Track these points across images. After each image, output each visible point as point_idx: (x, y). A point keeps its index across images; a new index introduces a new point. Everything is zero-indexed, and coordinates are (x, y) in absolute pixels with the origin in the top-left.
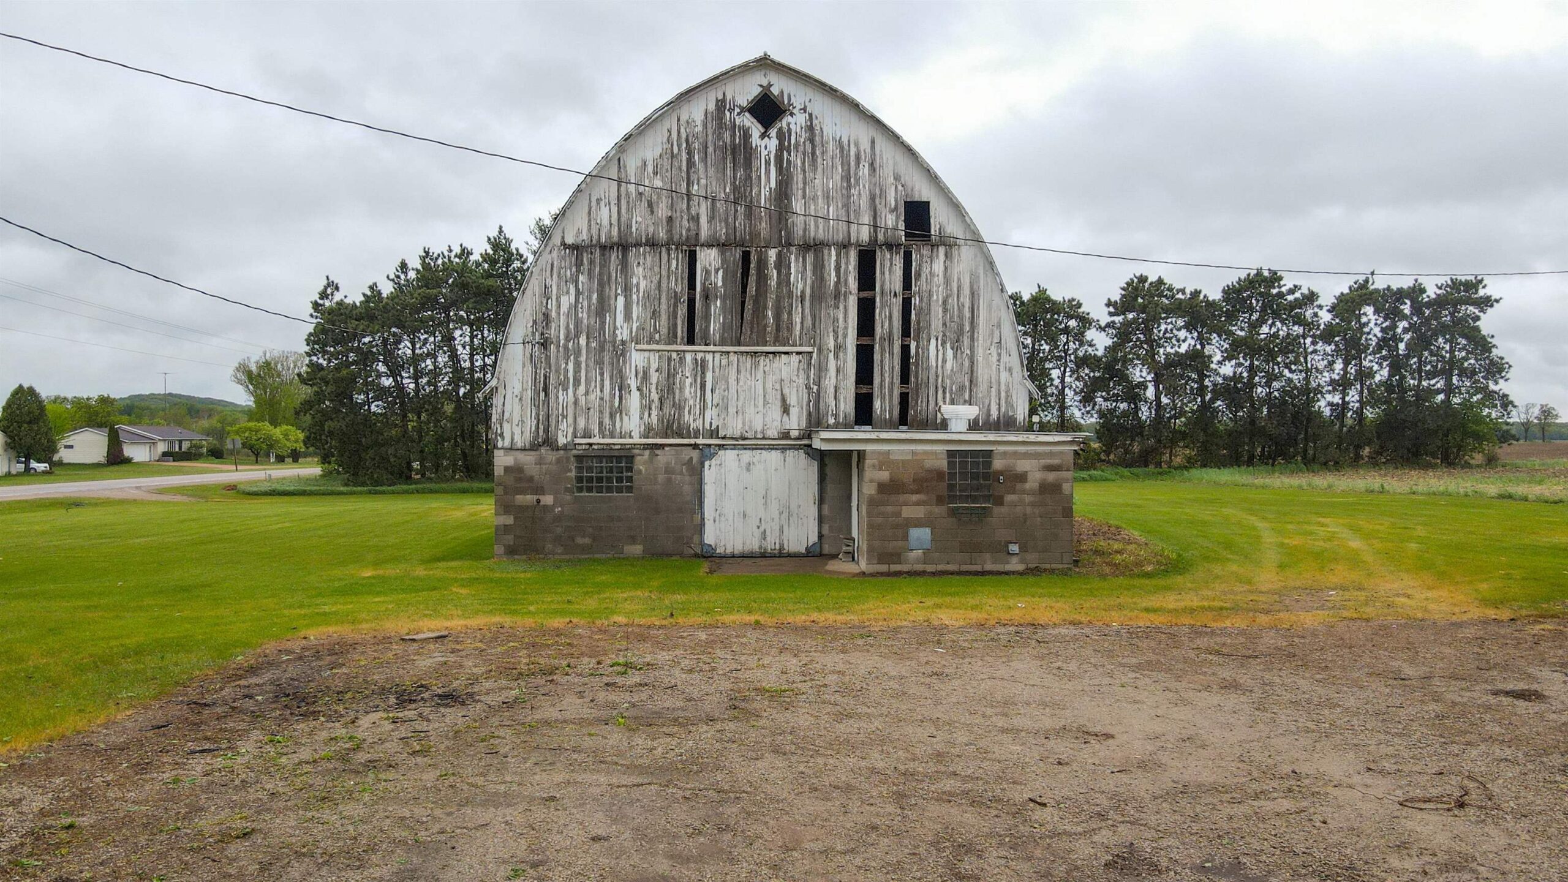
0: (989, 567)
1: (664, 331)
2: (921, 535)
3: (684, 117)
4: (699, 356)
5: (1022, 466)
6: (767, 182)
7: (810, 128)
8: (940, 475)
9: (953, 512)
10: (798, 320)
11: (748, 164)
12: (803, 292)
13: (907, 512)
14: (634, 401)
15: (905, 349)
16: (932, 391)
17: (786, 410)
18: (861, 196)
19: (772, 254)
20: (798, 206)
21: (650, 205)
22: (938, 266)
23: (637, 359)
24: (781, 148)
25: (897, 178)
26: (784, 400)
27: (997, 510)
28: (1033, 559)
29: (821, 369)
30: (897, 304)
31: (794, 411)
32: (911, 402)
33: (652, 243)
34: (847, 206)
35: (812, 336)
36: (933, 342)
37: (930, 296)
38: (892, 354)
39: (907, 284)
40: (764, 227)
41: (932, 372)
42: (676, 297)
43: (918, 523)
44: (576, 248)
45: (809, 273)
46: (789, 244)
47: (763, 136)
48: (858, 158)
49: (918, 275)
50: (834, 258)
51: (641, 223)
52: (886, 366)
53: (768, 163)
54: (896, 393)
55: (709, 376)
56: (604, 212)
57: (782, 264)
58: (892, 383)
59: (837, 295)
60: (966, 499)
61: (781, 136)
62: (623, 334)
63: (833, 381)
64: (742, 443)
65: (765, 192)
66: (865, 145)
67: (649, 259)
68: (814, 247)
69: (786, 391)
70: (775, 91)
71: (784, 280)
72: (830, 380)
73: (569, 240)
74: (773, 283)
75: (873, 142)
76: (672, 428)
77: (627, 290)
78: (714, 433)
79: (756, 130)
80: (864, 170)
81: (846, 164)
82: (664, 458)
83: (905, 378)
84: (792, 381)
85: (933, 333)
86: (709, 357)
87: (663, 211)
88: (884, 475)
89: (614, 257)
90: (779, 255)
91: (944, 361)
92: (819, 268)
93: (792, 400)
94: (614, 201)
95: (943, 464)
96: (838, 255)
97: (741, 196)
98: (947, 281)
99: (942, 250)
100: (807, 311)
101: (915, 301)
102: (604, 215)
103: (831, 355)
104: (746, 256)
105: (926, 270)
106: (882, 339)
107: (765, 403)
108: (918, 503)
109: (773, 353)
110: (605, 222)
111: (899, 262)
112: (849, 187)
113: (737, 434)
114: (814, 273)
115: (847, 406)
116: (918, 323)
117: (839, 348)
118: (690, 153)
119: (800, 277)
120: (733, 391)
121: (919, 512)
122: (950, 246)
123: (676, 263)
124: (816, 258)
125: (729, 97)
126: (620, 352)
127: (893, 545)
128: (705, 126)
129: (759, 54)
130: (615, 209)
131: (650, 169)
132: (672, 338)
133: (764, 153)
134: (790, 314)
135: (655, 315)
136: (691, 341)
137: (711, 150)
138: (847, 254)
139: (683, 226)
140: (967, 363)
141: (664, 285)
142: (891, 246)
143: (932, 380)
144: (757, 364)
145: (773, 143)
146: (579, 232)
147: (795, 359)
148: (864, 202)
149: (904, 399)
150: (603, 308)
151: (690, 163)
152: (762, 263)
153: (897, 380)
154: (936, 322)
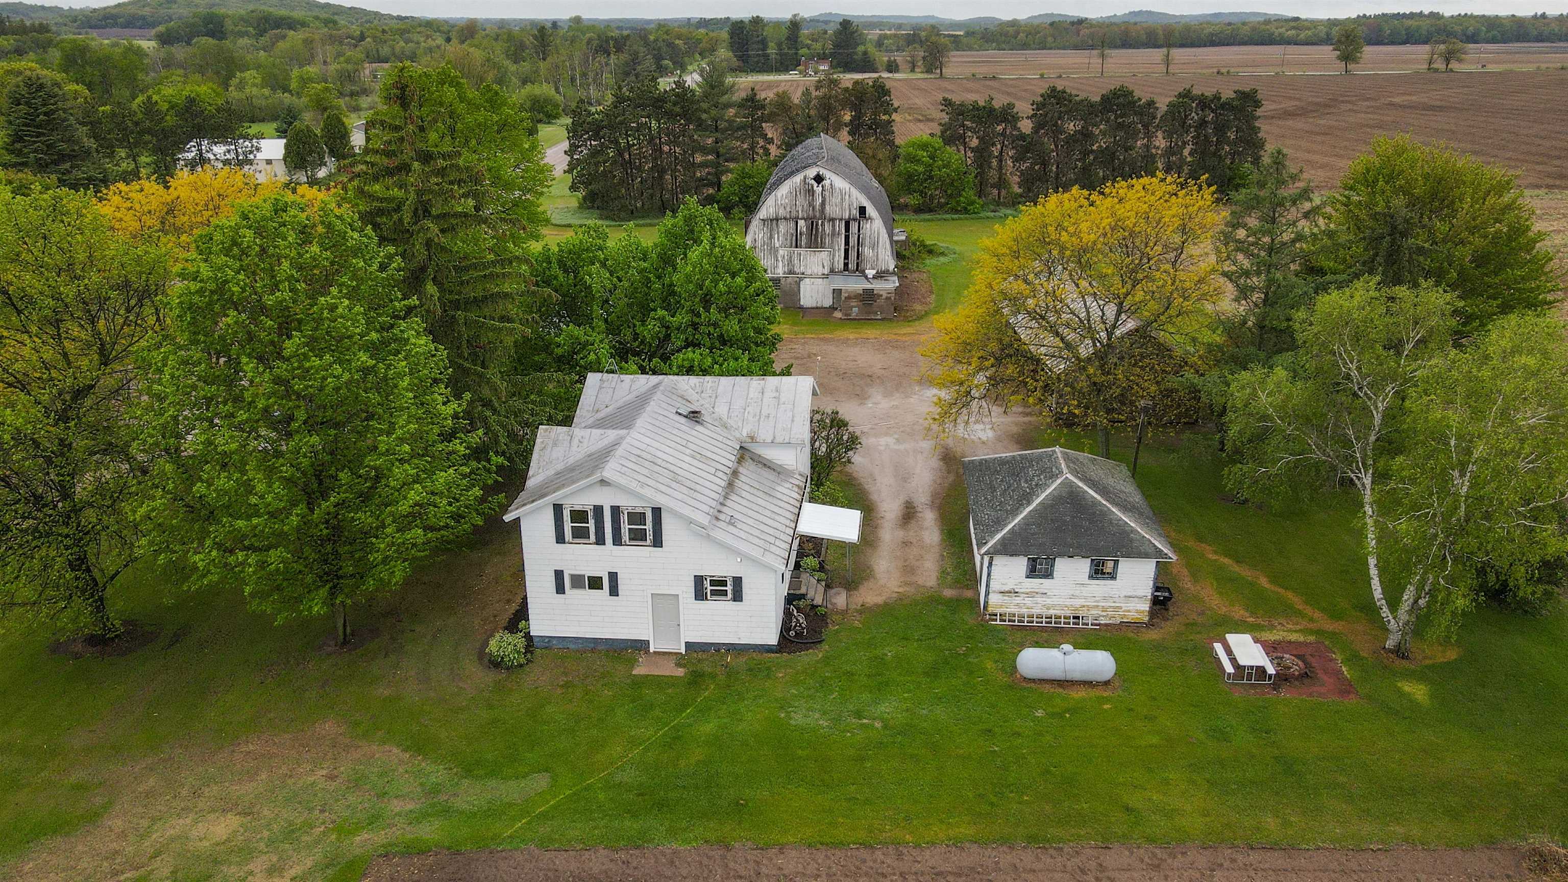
0: (872, 318)
1: (789, 244)
2: (855, 310)
4: (799, 251)
5: (881, 293)
6: (819, 201)
7: (831, 184)
8: (860, 295)
9: (863, 306)
10: (828, 241)
11: (813, 195)
12: (829, 233)
13: (852, 304)
14: (780, 264)
15: (858, 251)
16: (866, 263)
17: (824, 267)
18: (846, 205)
19: (820, 222)
20: (827, 208)
21: (784, 207)
22: (868, 226)
23: (781, 252)
24: (822, 190)
25: (857, 200)
26: (823, 264)
27: (876, 305)
28: (884, 316)
29: (834, 256)
30: (856, 237)
31: (826, 268)
32: (860, 267)
33: (785, 219)
34: (842, 208)
35: (832, 246)
36: (866, 247)
37: (866, 234)
38: (854, 251)
39: (859, 231)
40: (818, 214)
41: (866, 257)
42: (792, 235)
44: (763, 220)
45: (831, 227)
46: (825, 219)
47: (817, 187)
48: (845, 194)
49: (862, 228)
50: (838, 223)
51: (782, 213)
52: (853, 255)
53: (819, 195)
54: (855, 263)
55: (802, 257)
56: (771, 208)
57: (823, 225)
58: (854, 260)
59: (839, 234)
60: (867, 301)
61: (822, 186)
62: (777, 245)
64: (811, 276)
65: (818, 204)
66: (847, 190)
67: (784, 223)
68: (832, 220)
69: (824, 262)
70: (821, 173)
71: (823, 230)
72: (836, 259)
73: (761, 217)
74: (820, 230)
75: (850, 189)
76: (790, 272)
77: (778, 233)
78: (803, 274)
79: (815, 185)
80: (847, 197)
81: (842, 195)
82: (789, 280)
83: (858, 258)
84: (825, 259)
85: (866, 245)
86: (802, 252)
87: (788, 209)
88: (847, 295)
89: (775, 222)
90: (822, 222)
91: (869, 253)
92: (834, 226)
93: (825, 264)
94: (774, 206)
95: (862, 292)
97: (811, 204)
98: (870, 230)
99: (869, 221)
100: (830, 239)
101: (861, 236)
102: (771, 210)
103: (837, 251)
104: (812, 222)
105: (864, 227)
106: (852, 247)
107: (818, 265)
108: (855, 305)
109: (820, 251)
110: (771, 212)
111: (857, 224)
112: (843, 202)
113: (810, 274)
115: (841, 266)
116: (862, 242)
117: (839, 249)
118: (796, 192)
119: (828, 228)
120: (809, 262)
122: (872, 220)
123: (792, 224)
124: (832, 223)
125: (807, 174)
126: (776, 250)
127: (848, 312)
128: (800, 183)
130: (774, 208)
131: (784, 196)
132: (791, 246)
133: (818, 192)
134: (825, 240)
135: (786, 240)
136: (797, 247)
137: (802, 190)
138: (842, 222)
139: (794, 214)
140: (876, 254)
141: (788, 230)
142: (855, 220)
143: (866, 261)
144: (815, 254)
145: (820, 189)
146: (764, 215)
147: (826, 252)
148: (847, 207)
149: (858, 267)
150: (771, 237)
151: (796, 194)
152: (817, 225)
154: (867, 243)
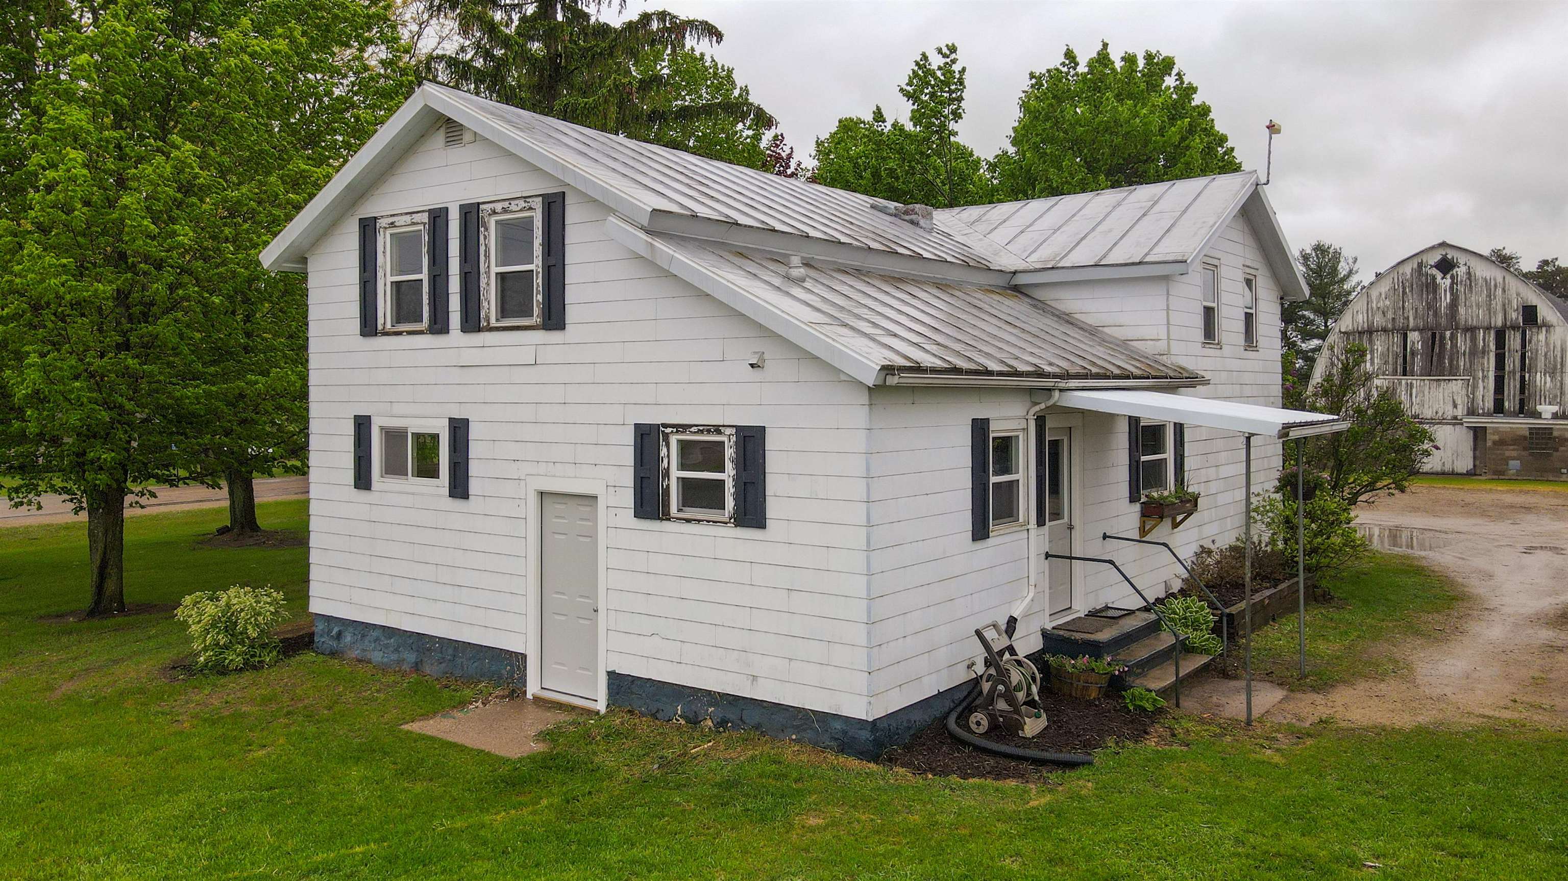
0: (1551, 478)
1: (1391, 370)
2: (1515, 464)
3: (1401, 272)
4: (1409, 381)
6: (1446, 300)
7: (1469, 273)
8: (1525, 438)
9: (1531, 454)
10: (1462, 364)
11: (1435, 292)
12: (1465, 351)
13: (1507, 453)
15: (1523, 378)
16: (1538, 398)
17: (1455, 406)
18: (1497, 304)
19: (1448, 333)
20: (1462, 310)
21: (1383, 313)
22: (1542, 337)
23: (1376, 384)
24: (1452, 284)
25: (1518, 294)
26: (1454, 401)
27: (1555, 453)
29: (1475, 387)
30: (1518, 356)
31: (1460, 407)
32: (1526, 403)
33: (1385, 330)
34: (1489, 310)
35: (1470, 371)
36: (1539, 374)
37: (1537, 350)
38: (1514, 379)
39: (1524, 346)
40: (1443, 321)
41: (1538, 388)
42: (1397, 355)
43: (1514, 459)
44: (1344, 333)
45: (1468, 341)
46: (1457, 329)
47: (1443, 278)
48: (1496, 286)
49: (1530, 342)
50: (1482, 334)
51: (1379, 321)
52: (1512, 387)
53: (1445, 291)
54: (1517, 398)
55: (1414, 390)
56: (1360, 316)
57: (1453, 337)
58: (1515, 394)
59: (1483, 352)
60: (1536, 449)
61: (1452, 277)
62: (1369, 372)
63: (1482, 393)
65: (1444, 304)
66: (1500, 280)
67: (1383, 337)
68: (1471, 330)
69: (1455, 398)
70: (1449, 257)
71: (1454, 345)
72: (1480, 393)
73: (1343, 330)
74: (1449, 347)
75: (1504, 278)
77: (1372, 352)
78: (1416, 416)
79: (1439, 275)
80: (1499, 292)
81: (1489, 289)
83: (1522, 391)
84: (1458, 393)
85: (1539, 369)
86: (1414, 382)
87: (1390, 315)
88: (1496, 437)
89: (1365, 338)
90: (1452, 334)
91: (1545, 383)
92: (1474, 340)
93: (1459, 402)
94: (1365, 312)
95: (1527, 433)
96: (1484, 333)
97: (1432, 306)
98: (1547, 344)
99: (1544, 329)
100: (1467, 360)
101: (1528, 354)
102: (1360, 318)
103: (1480, 381)
104: (1434, 335)
105: (1535, 339)
106: (1509, 372)
107: (1444, 403)
108: (1513, 450)
109: (1449, 380)
110: (1361, 321)
111: (1518, 336)
112: (1491, 300)
113: (1429, 417)
114: (1471, 341)
115: (1490, 404)
116: (1530, 365)
117: (1485, 377)
118: (1404, 288)
119: (1463, 344)
120: (1427, 397)
121: (1514, 454)
122: (1549, 327)
123: (1397, 339)
124: (1472, 335)
125: (1424, 261)
126: (1368, 379)
127: (1499, 468)
128: (1412, 275)
129: (1441, 241)
130: (1365, 315)
131: (1383, 296)
132: (1395, 373)
133: (1443, 286)
134: (1457, 361)
135: (1386, 363)
136: (1405, 375)
137: (1415, 286)
138: (1489, 333)
139: (1400, 322)
140: (1559, 384)
141: (1391, 348)
142: (1514, 327)
143: (1538, 393)
144: (1440, 385)
145: (1448, 281)
146: (1348, 326)
147: (1460, 382)
148: (1499, 308)
149: (1522, 402)
151: (1404, 293)
152: (1443, 338)
153: (1518, 392)
154: (1541, 364)
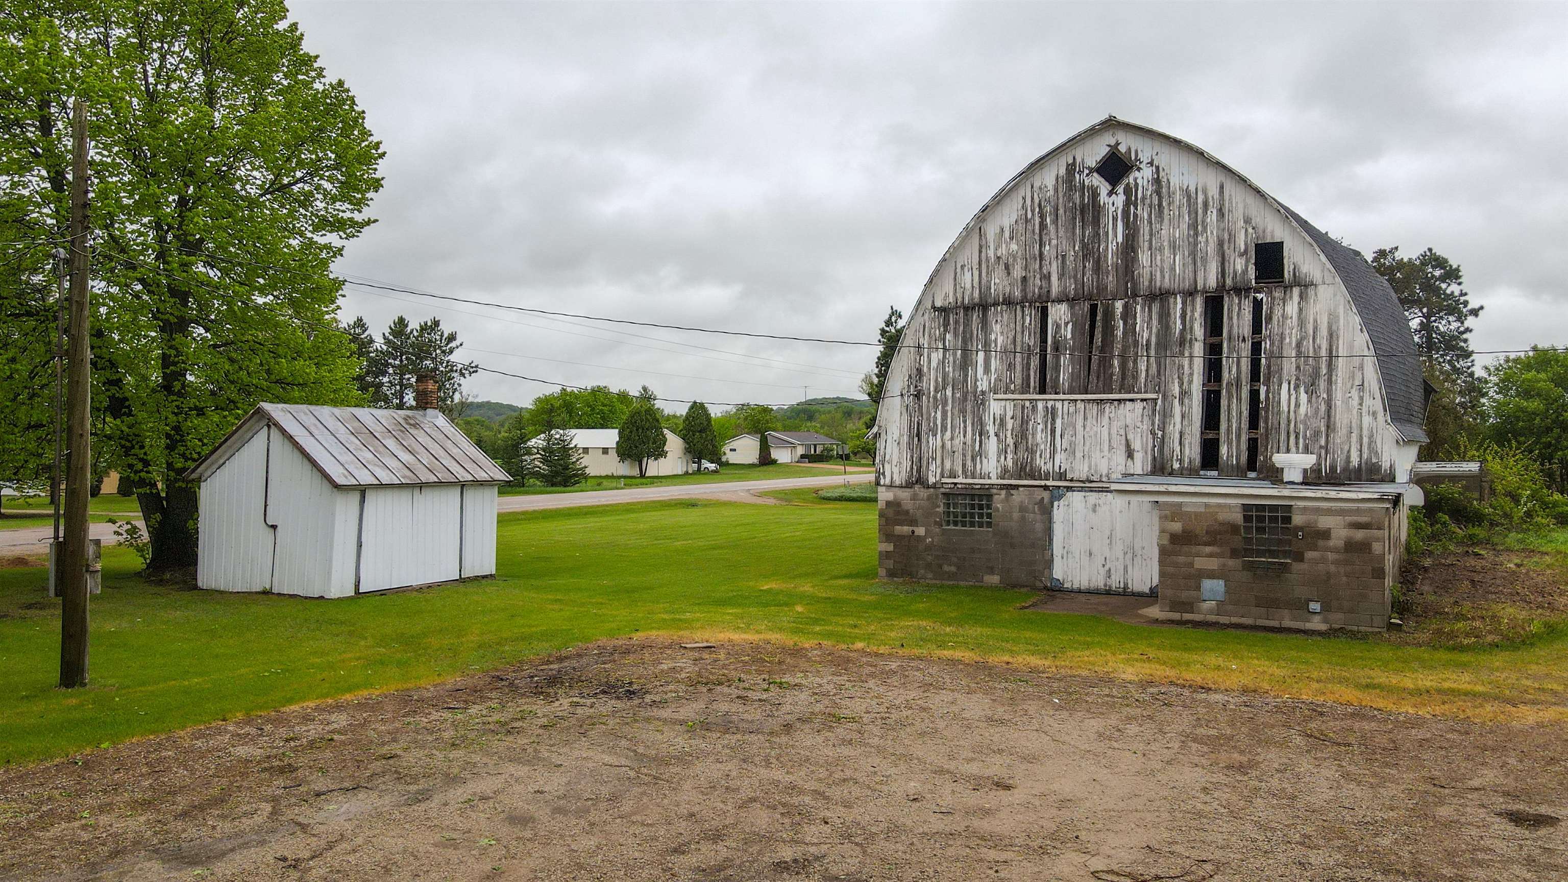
0: (1287, 623)
1: (1018, 381)
2: (1213, 588)
3: (1037, 184)
4: (1050, 404)
5: (1324, 522)
6: (1116, 236)
7: (1157, 181)
8: (1233, 528)
9: (1250, 567)
10: (1144, 368)
11: (1096, 222)
12: (1148, 341)
13: (1200, 563)
14: (992, 445)
15: (1254, 395)
16: (1283, 436)
17: (1130, 454)
18: (1208, 243)
19: (1119, 305)
20: (1144, 257)
21: (1007, 267)
22: (1292, 308)
23: (995, 407)
24: (1127, 203)
25: (1247, 221)
26: (1128, 445)
27: (1297, 567)
28: (1338, 619)
29: (1166, 415)
30: (1246, 349)
31: (1138, 456)
32: (1261, 449)
33: (1009, 302)
34: (1193, 254)
35: (1158, 384)
36: (1285, 386)
37: (1282, 338)
38: (1239, 399)
39: (1257, 328)
40: (1111, 281)
41: (1284, 416)
42: (1029, 352)
43: (1212, 575)
44: (943, 311)
45: (1155, 322)
46: (1135, 295)
47: (1110, 194)
48: (1206, 205)
49: (1269, 319)
50: (1179, 306)
51: (999, 284)
52: (1234, 413)
53: (1115, 219)
54: (1244, 438)
55: (1059, 422)
56: (968, 275)
57: (1128, 314)
58: (1239, 429)
59: (1182, 342)
60: (1260, 553)
61: (1127, 191)
62: (983, 385)
63: (1178, 426)
64: (1090, 485)
65: (1112, 247)
66: (1213, 192)
67: (1005, 316)
68: (1160, 297)
69: (1130, 437)
70: (1123, 149)
71: (1130, 330)
72: (1175, 427)
73: (938, 304)
74: (1119, 333)
75: (1222, 187)
76: (1025, 470)
77: (987, 346)
78: (1062, 476)
79: (1104, 188)
80: (1212, 216)
81: (1193, 212)
82: (1018, 497)
83: (1254, 423)
84: (1135, 427)
85: (1285, 377)
86: (1059, 405)
87: (1018, 272)
88: (1176, 526)
89: (975, 317)
90: (1126, 306)
91: (1297, 405)
92: (1165, 316)
93: (1137, 445)
94: (975, 266)
95: (1237, 517)
96: (1184, 303)
97: (1090, 251)
98: (1302, 323)
99: (1296, 291)
100: (1152, 360)
101: (1266, 345)
102: (967, 279)
103: (1176, 402)
104: (1093, 309)
105: (1277, 313)
106: (1229, 384)
107: (1111, 448)
108: (1211, 555)
109: (1119, 400)
110: (968, 286)
111: (1247, 307)
112: (1196, 234)
113: (1084, 477)
114: (1160, 322)
115: (1193, 451)
116: (1269, 367)
117: (1184, 394)
118: (1042, 217)
119: (1146, 325)
120: (1080, 436)
121: (1213, 564)
122: (1306, 286)
123: (1030, 318)
124: (1162, 307)
125: (1078, 160)
126: (980, 401)
127: (1185, 595)
128: (1056, 190)
129: (1104, 117)
130: (976, 273)
131: (1007, 234)
132: (1025, 388)
133: (1112, 209)
134: (1135, 362)
135: (1011, 367)
136: (1043, 391)
137: (1061, 211)
138: (1193, 301)
139: (1036, 285)
140: (1323, 407)
141: (1019, 339)
142: (1241, 290)
143: (1283, 426)
144: (1102, 412)
145: (1120, 200)
146: (947, 296)
147: (1139, 406)
148: (1212, 248)
149: (1253, 447)
150: (965, 363)
151: (1043, 226)
152: (1109, 314)
153: (1245, 425)
154: (1289, 367)
